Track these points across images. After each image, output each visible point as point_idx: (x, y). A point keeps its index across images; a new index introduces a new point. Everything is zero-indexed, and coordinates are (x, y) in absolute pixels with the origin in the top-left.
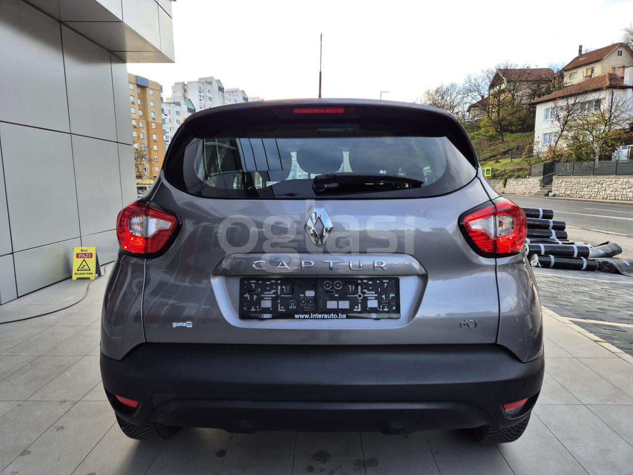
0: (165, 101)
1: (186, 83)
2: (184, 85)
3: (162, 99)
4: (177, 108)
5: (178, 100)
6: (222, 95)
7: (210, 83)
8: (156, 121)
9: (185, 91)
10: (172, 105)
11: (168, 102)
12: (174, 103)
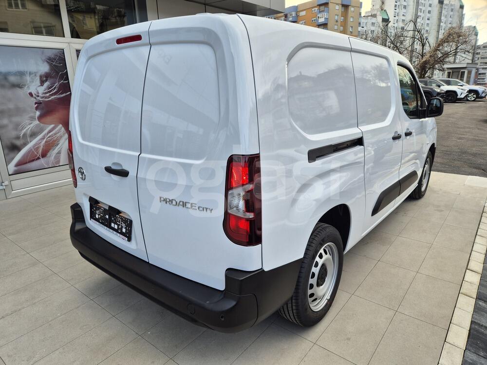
0: (363, 15)
3: (360, 14)
4: (374, 20)
5: (375, 13)
8: (353, 34)
9: (383, 3)
10: (369, 17)
11: (366, 15)
12: (372, 16)
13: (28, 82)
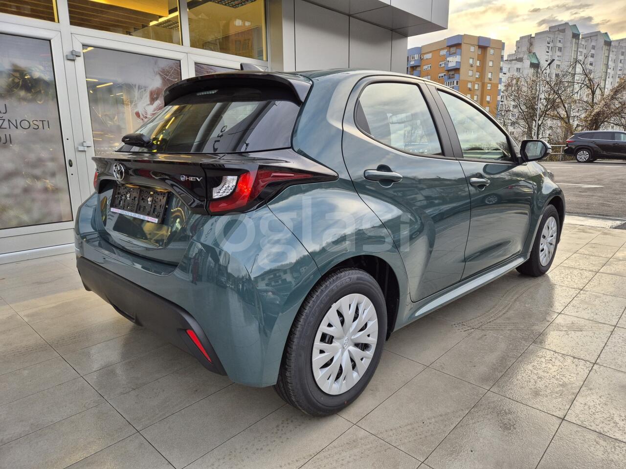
0: (505, 58)
1: (533, 35)
2: (531, 37)
3: (502, 57)
4: (519, 65)
5: (521, 56)
6: (575, 43)
7: (563, 31)
8: (492, 82)
9: (531, 44)
10: (513, 62)
11: (509, 59)
12: (516, 60)
13: (136, 98)
